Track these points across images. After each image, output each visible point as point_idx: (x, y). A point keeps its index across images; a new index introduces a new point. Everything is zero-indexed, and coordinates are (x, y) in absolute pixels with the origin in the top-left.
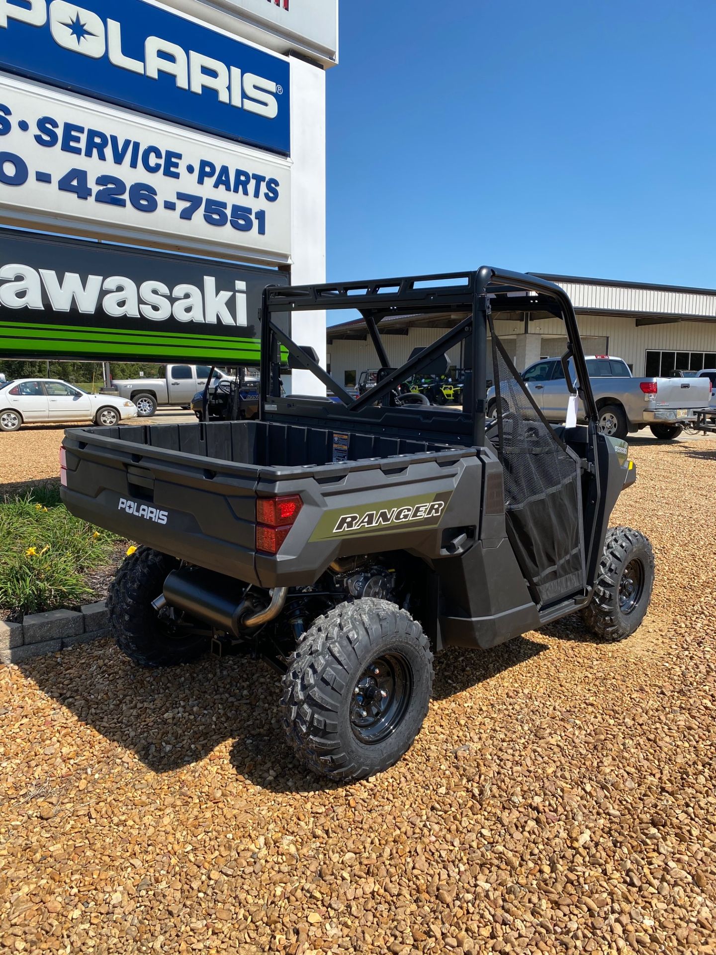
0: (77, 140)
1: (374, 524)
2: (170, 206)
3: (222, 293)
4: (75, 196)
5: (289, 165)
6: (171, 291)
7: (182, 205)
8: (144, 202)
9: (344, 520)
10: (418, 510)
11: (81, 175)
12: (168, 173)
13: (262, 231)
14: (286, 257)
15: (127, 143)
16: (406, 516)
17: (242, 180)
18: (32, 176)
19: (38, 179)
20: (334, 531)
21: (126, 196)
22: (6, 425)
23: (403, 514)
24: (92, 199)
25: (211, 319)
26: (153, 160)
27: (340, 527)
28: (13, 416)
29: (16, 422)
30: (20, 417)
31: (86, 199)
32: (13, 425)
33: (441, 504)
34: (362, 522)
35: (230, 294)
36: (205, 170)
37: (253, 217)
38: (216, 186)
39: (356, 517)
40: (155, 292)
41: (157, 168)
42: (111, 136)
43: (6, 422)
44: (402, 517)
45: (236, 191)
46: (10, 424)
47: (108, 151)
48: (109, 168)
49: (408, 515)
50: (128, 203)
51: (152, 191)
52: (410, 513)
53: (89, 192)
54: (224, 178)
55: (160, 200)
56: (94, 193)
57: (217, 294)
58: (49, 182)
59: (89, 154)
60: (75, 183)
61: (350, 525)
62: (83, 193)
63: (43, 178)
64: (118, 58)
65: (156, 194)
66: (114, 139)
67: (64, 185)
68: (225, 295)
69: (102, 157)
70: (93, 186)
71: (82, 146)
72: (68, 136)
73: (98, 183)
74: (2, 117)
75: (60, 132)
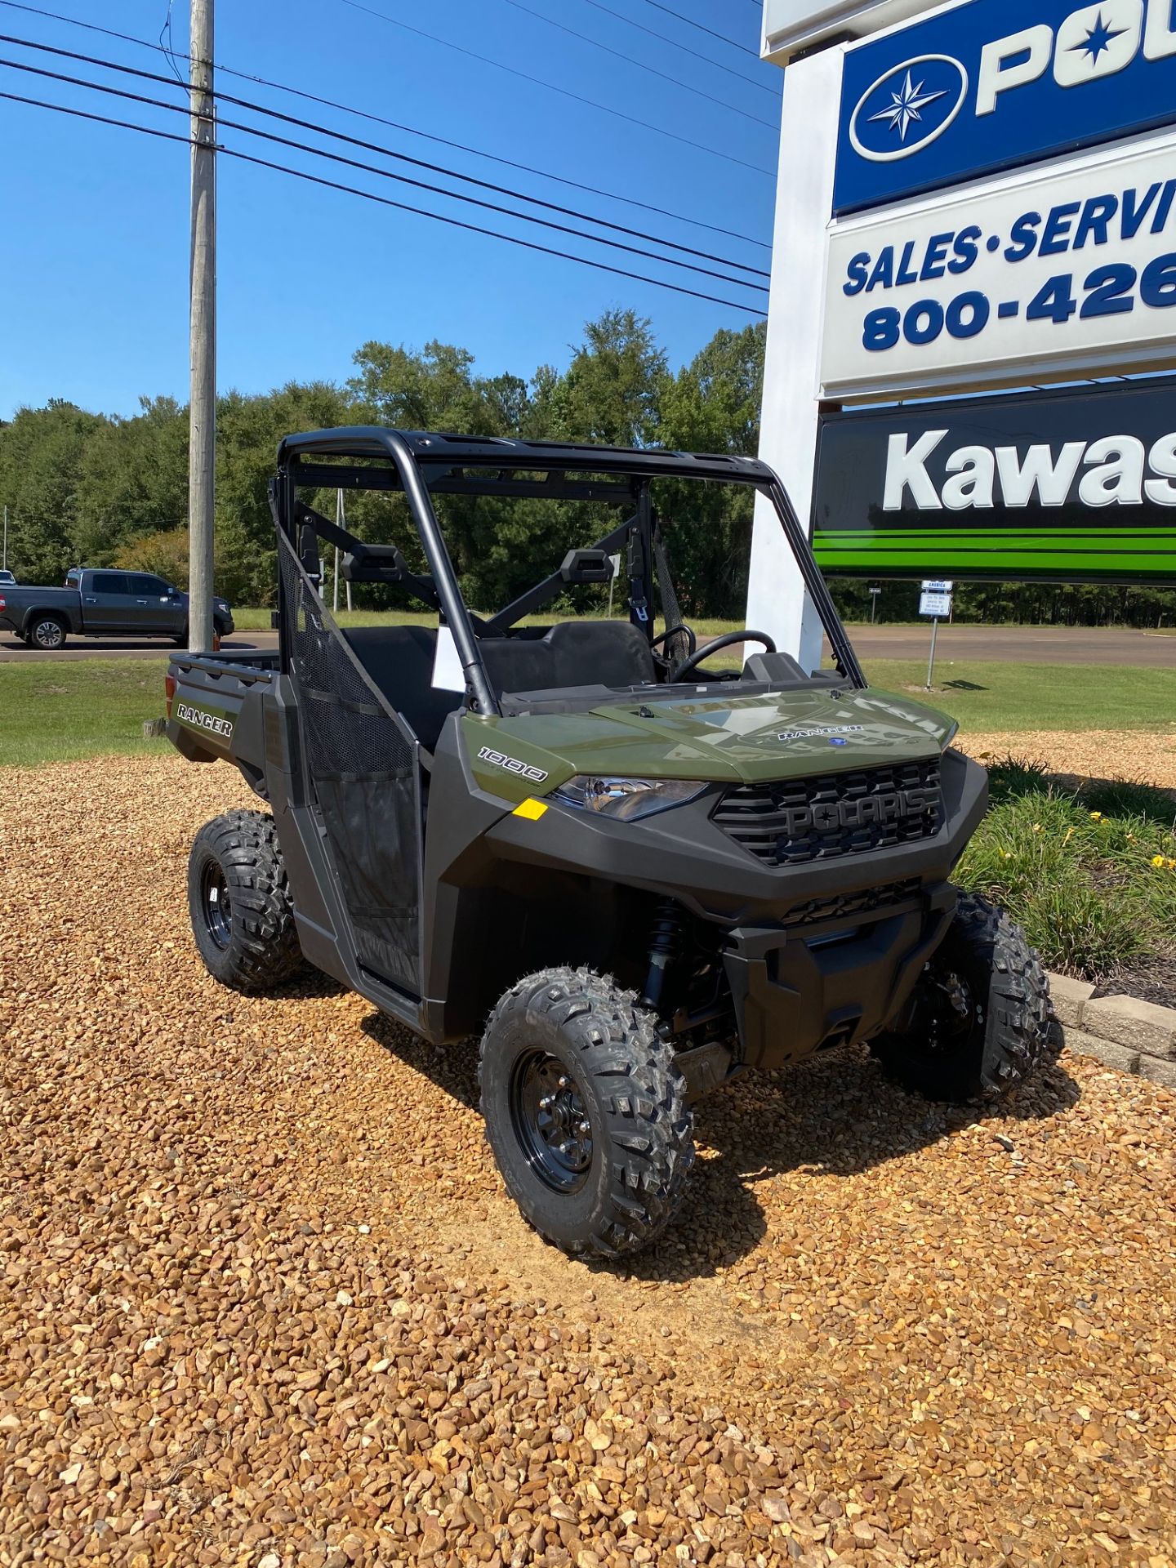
0: (1066, 228)
4: (1051, 320)
8: (1167, 290)
11: (1061, 285)
15: (1154, 190)
18: (993, 312)
19: (1001, 315)
21: (1135, 291)
24: (1074, 318)
31: (1066, 320)
42: (1126, 194)
48: (1116, 250)
50: (1138, 302)
53: (1071, 307)
56: (1080, 306)
58: (1015, 312)
59: (1079, 243)
60: (1051, 300)
62: (1061, 312)
63: (1008, 310)
64: (1158, 45)
66: (1129, 197)
67: (1036, 311)
69: (1101, 239)
70: (1079, 294)
71: (1071, 235)
72: (1054, 228)
73: (1087, 286)
74: (966, 246)
75: (1040, 230)
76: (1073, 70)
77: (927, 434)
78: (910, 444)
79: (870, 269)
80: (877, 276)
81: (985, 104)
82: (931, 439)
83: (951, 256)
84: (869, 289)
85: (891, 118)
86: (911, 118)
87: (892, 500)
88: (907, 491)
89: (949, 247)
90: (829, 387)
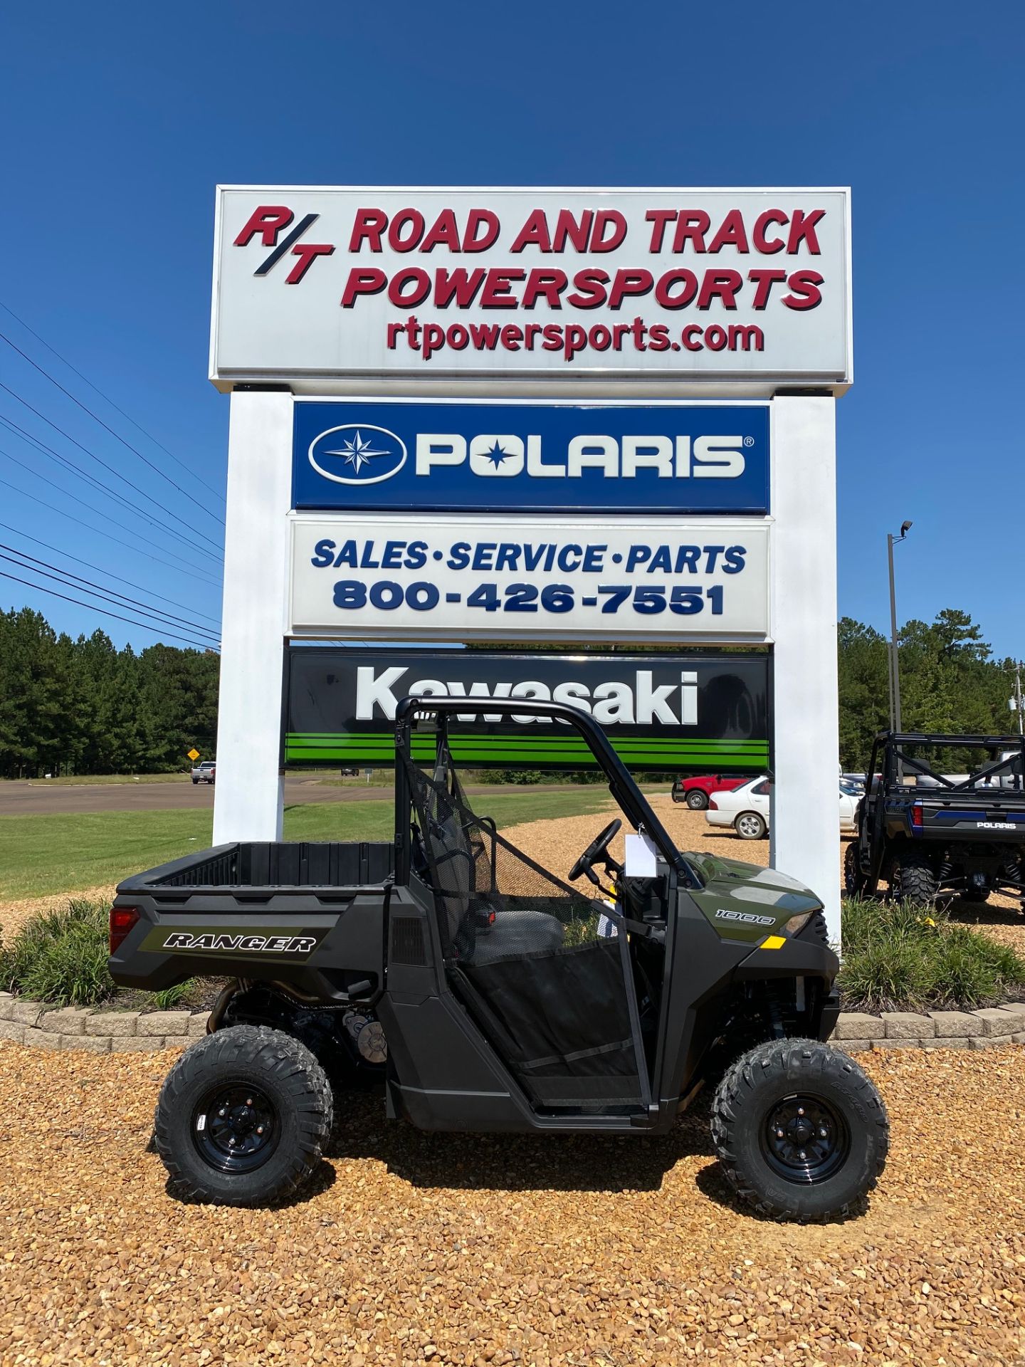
0: (489, 557)
1: (212, 947)
2: (589, 602)
3: (661, 688)
4: (484, 609)
5: (769, 523)
6: (592, 692)
7: (604, 599)
8: (558, 603)
9: (175, 938)
10: (274, 942)
11: (490, 589)
12: (588, 568)
13: (717, 610)
14: (763, 635)
15: (542, 548)
16: (257, 946)
17: (688, 557)
18: (443, 598)
19: (448, 600)
20: (164, 945)
21: (538, 601)
22: (746, 831)
23: (252, 942)
24: (500, 610)
25: (645, 718)
26: (571, 558)
27: (171, 942)
28: (754, 820)
29: (757, 828)
30: (762, 822)
31: (495, 610)
32: (754, 831)
33: (312, 941)
34: (198, 942)
35: (673, 688)
36: (637, 555)
37: (703, 596)
38: (651, 570)
39: (191, 938)
40: (572, 694)
41: (575, 565)
42: (525, 546)
43: (745, 828)
44: (250, 945)
45: (679, 570)
46: (750, 831)
47: (521, 561)
48: (522, 576)
49: (259, 944)
50: (540, 607)
51: (569, 590)
52: (263, 943)
53: (498, 604)
54: (661, 560)
55: (577, 598)
56: (503, 604)
57: (654, 689)
58: (458, 600)
59: (499, 567)
60: (484, 597)
61: (183, 943)
62: (492, 605)
63: (454, 598)
64: (538, 469)
65: (572, 593)
66: (528, 548)
67: (473, 601)
68: (666, 690)
69: (513, 567)
70: (503, 597)
71: (494, 561)
72: (479, 555)
73: (507, 593)
74: (418, 553)
75: (471, 554)
76: (483, 467)
77: (391, 669)
78: (377, 675)
79: (337, 552)
80: (342, 558)
81: (422, 469)
82: (394, 673)
83: (405, 556)
84: (337, 565)
85: (346, 457)
86: (363, 462)
87: (364, 712)
88: (377, 707)
89: (404, 551)
90: (296, 628)
